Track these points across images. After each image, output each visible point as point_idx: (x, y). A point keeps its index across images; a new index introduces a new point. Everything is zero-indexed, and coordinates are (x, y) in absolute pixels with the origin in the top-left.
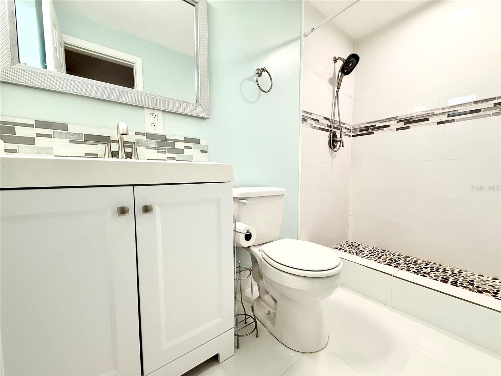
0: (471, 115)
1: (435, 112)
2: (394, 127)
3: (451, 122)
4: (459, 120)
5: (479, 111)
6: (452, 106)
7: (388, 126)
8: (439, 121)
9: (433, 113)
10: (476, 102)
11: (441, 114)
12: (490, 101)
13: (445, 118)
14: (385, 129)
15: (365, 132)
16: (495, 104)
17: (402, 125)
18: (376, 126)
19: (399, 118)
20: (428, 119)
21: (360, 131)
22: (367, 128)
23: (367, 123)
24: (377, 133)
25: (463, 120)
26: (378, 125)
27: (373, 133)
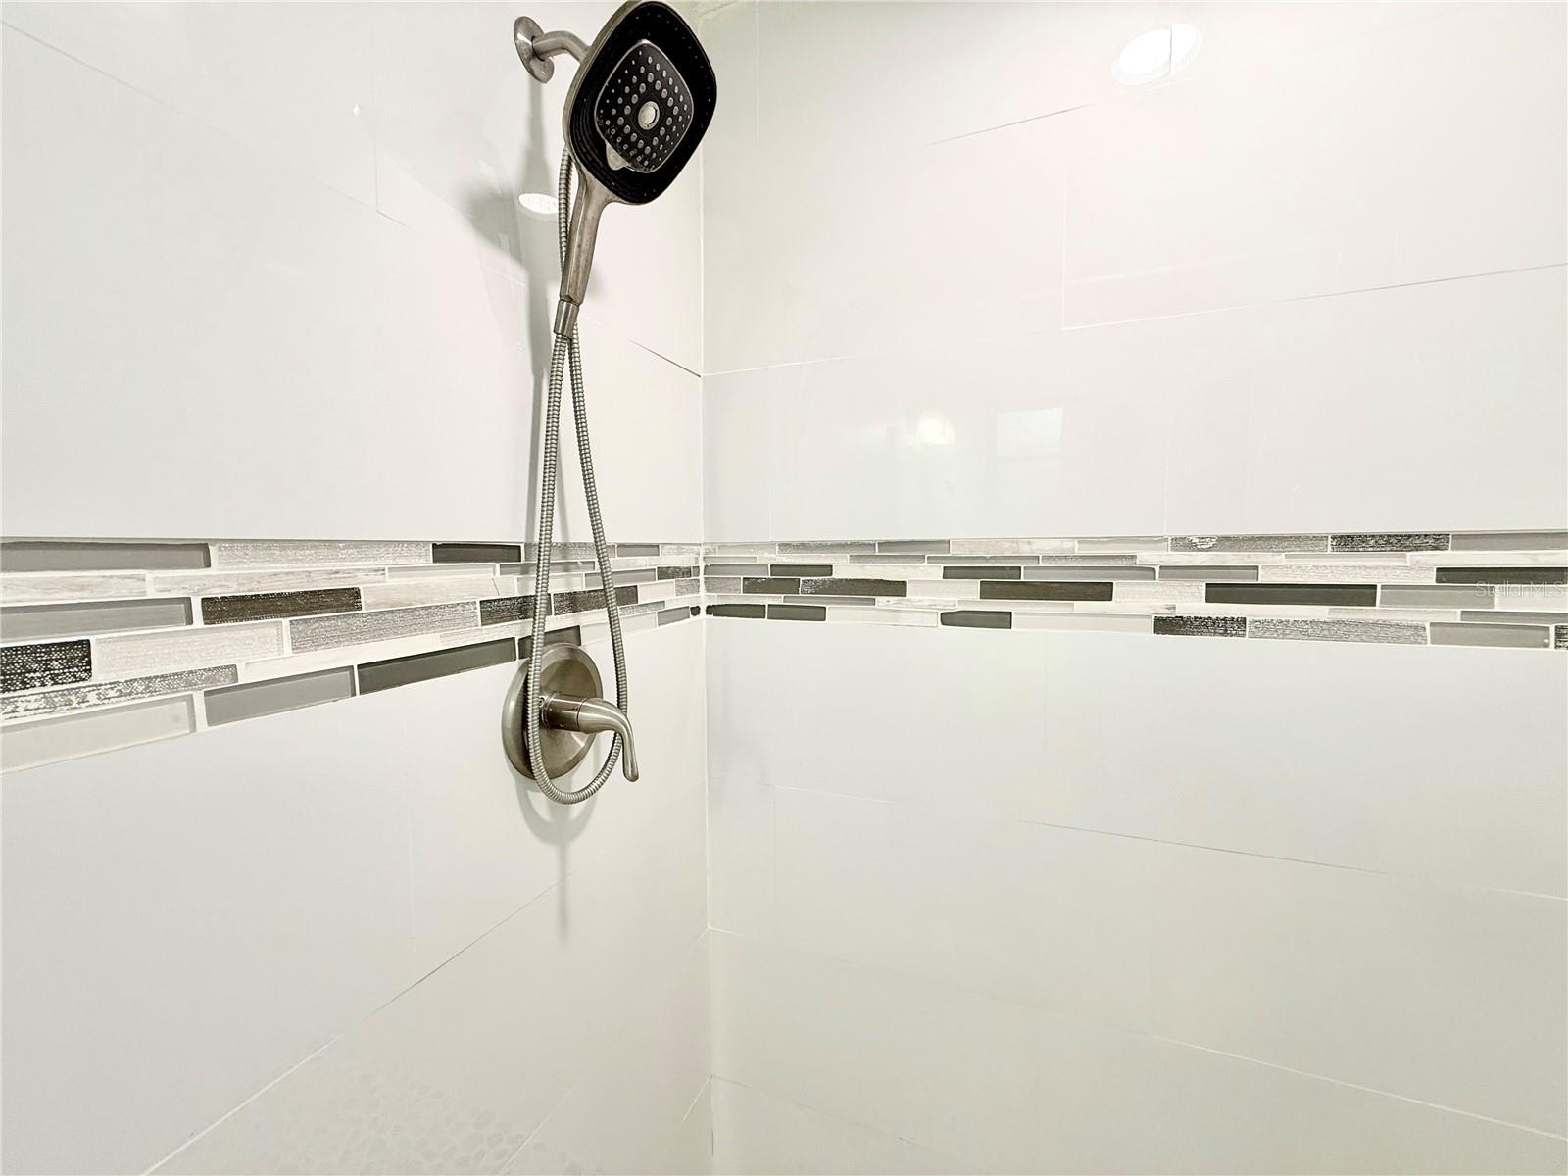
0: (1321, 612)
1: (1146, 556)
2: (927, 599)
3: (1225, 633)
4: (1266, 628)
5: (1363, 594)
6: (1228, 538)
7: (898, 588)
8: (1165, 613)
9: (1133, 557)
10: (1347, 542)
11: (1171, 571)
12: (1417, 548)
13: (1192, 602)
14: (881, 600)
15: (778, 599)
16: (1445, 574)
17: (967, 595)
18: (836, 576)
19: (954, 551)
20: (1104, 592)
21: (752, 586)
22: (784, 579)
23: (785, 546)
24: (841, 615)
25: (1282, 629)
26: (845, 569)
27: (819, 614)
